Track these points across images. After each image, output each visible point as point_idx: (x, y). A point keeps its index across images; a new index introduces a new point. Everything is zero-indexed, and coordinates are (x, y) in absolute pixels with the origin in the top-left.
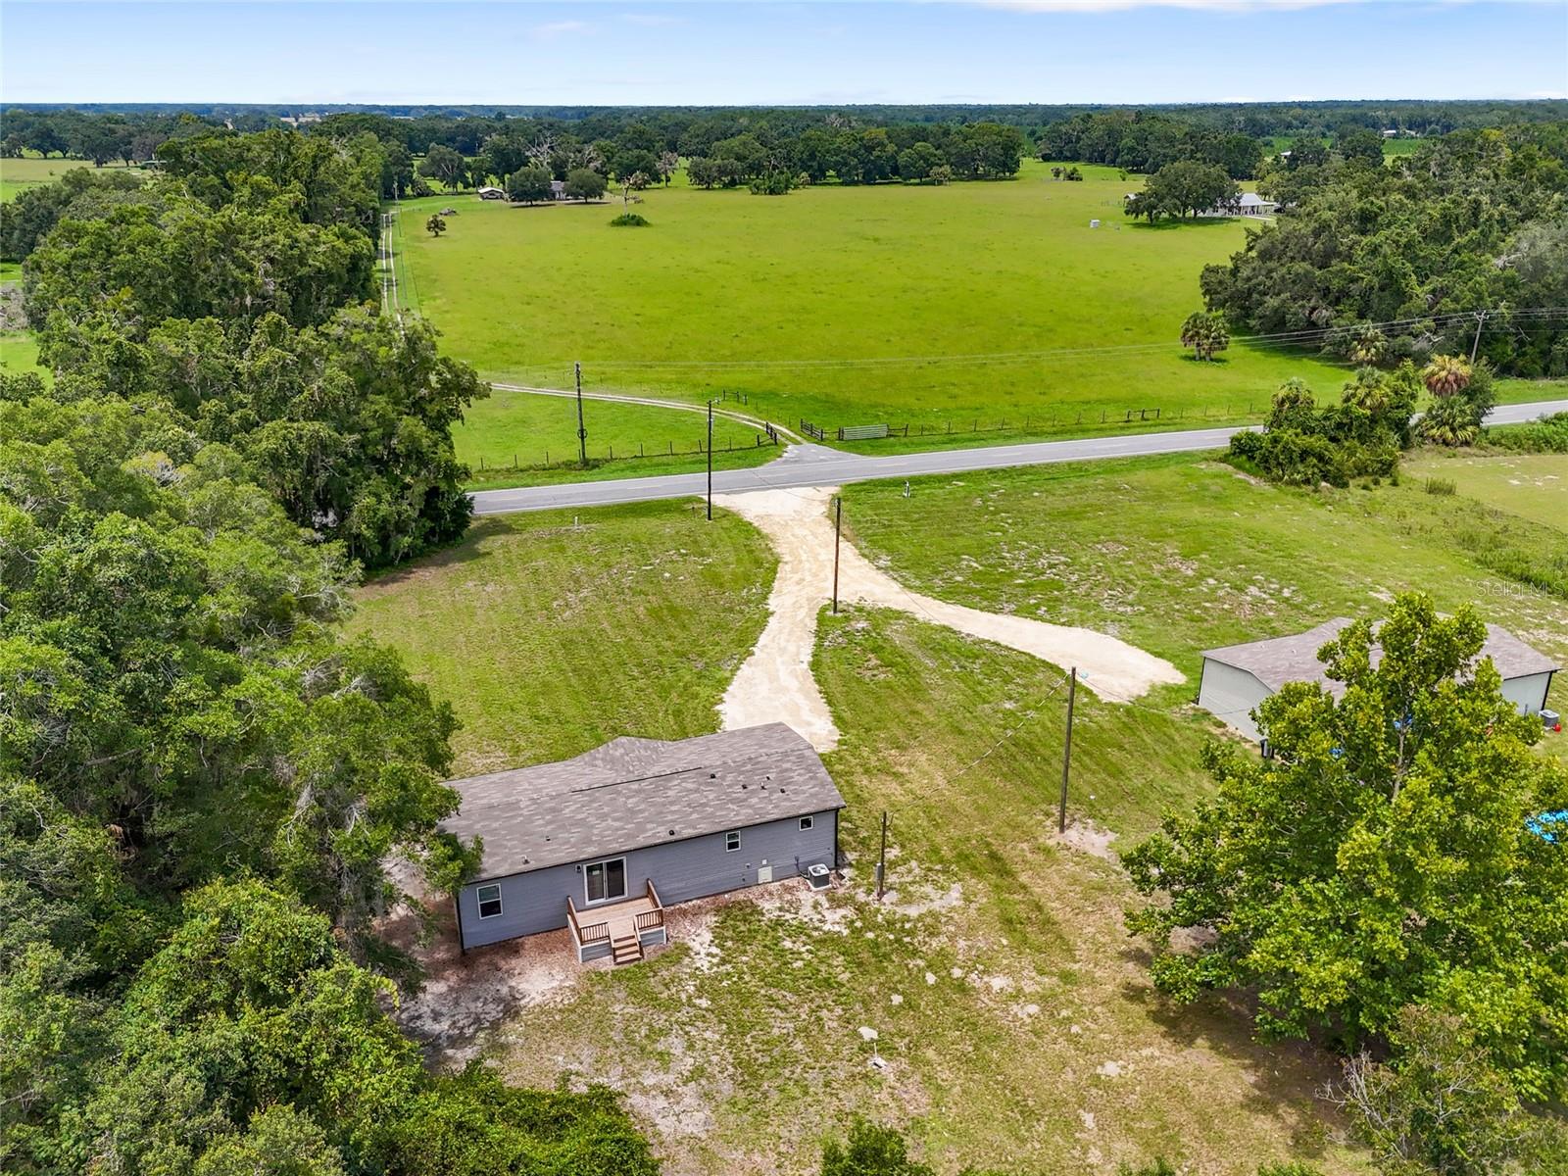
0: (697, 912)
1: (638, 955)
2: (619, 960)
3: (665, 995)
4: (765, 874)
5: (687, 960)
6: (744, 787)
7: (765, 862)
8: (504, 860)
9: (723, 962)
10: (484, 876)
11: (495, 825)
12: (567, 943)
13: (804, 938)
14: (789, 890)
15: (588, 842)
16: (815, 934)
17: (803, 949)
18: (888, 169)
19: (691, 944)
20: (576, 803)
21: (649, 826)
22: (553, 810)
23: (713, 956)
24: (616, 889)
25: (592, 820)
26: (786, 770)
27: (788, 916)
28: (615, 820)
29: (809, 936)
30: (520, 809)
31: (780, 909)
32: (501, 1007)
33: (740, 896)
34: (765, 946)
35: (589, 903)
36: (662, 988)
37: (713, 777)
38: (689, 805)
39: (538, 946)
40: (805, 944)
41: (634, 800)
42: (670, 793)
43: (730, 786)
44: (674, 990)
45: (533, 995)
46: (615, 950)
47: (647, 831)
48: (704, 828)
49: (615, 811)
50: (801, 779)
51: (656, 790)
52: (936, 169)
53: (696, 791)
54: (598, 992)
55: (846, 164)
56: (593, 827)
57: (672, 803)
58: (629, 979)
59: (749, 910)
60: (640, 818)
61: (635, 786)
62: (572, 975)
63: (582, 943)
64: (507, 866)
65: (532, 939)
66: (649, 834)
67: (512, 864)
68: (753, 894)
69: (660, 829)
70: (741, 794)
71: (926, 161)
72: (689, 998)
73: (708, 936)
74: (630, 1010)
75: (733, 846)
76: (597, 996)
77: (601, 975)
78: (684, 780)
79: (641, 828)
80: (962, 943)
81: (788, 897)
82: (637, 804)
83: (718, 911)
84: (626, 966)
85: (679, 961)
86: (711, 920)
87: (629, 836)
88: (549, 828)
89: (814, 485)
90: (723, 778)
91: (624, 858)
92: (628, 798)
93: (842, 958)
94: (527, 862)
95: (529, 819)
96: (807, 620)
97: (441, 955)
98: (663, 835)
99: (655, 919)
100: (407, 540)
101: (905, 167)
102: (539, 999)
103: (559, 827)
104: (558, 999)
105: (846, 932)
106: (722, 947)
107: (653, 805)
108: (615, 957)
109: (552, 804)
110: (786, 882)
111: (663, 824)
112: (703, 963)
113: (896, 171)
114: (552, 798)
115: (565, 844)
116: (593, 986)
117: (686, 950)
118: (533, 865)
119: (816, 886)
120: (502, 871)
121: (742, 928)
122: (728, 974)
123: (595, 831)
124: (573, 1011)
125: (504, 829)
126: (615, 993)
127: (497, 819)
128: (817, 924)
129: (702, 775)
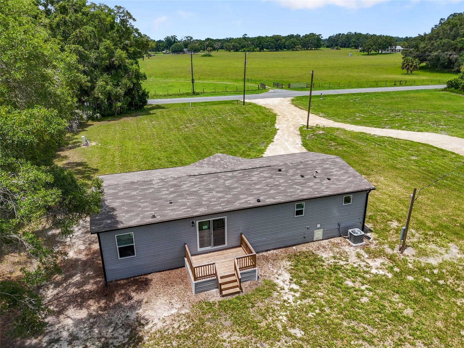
0: (276, 259)
1: (238, 289)
2: (224, 293)
3: (263, 324)
4: (318, 234)
5: (275, 294)
6: (302, 176)
7: (319, 226)
8: (138, 215)
9: (304, 296)
10: (120, 226)
11: (135, 193)
12: (184, 279)
13: (359, 279)
14: (337, 245)
15: (199, 204)
17: (363, 288)
18: (283, 47)
19: (276, 281)
20: (191, 182)
21: (242, 196)
22: (175, 186)
23: (295, 291)
24: (219, 240)
25: (202, 192)
26: (327, 168)
27: (342, 263)
28: (218, 192)
29: (364, 278)
30: (152, 184)
31: (334, 258)
32: (128, 333)
33: (303, 248)
34: (333, 284)
35: (200, 250)
36: (260, 318)
37: (280, 170)
38: (267, 185)
39: (162, 280)
40: (363, 284)
41: (230, 181)
42: (253, 178)
43: (292, 176)
44: (270, 320)
45: (156, 321)
46: (221, 284)
47: (240, 199)
48: (280, 199)
49: (218, 187)
50: (339, 173)
51: (244, 176)
52: (297, 46)
53: (270, 178)
54: (208, 320)
55: (270, 45)
56: (203, 196)
57: (255, 184)
58: (233, 309)
59: (311, 258)
60: (235, 192)
61: (230, 174)
62: (187, 305)
63: (196, 279)
64: (139, 219)
65: (158, 275)
66: (243, 201)
67: (143, 218)
68: (311, 247)
69: (249, 198)
70: (302, 180)
71: (294, 44)
72: (284, 327)
73: (287, 276)
74: (236, 337)
75: (299, 213)
76: (208, 324)
77: (211, 305)
78: (262, 172)
79: (236, 198)
81: (337, 250)
82: (232, 184)
83: (290, 258)
84: (229, 298)
85: (269, 295)
86: (287, 264)
87: (228, 202)
88: (172, 196)
89: (284, 97)
90: (287, 171)
91: (226, 217)
92: (226, 180)
93: (397, 296)
94: (154, 216)
95: (158, 190)
96: (295, 131)
97: (89, 287)
98: (252, 202)
99: (249, 263)
100: (119, 104)
101: (288, 46)
102: (160, 325)
103: (178, 196)
104: (176, 326)
105: (390, 276)
106: (300, 284)
107: (243, 184)
108: (221, 291)
109: (175, 182)
110: (332, 240)
111: (252, 195)
112: (289, 297)
113: (285, 48)
114: (175, 179)
115: (182, 206)
116: (204, 314)
117: (274, 286)
118: (158, 219)
119: (354, 243)
120: (133, 223)
121: (311, 271)
122: (311, 307)
123: (205, 199)
124: (187, 338)
125: (139, 196)
126: (223, 321)
127: (136, 190)
129: (273, 169)
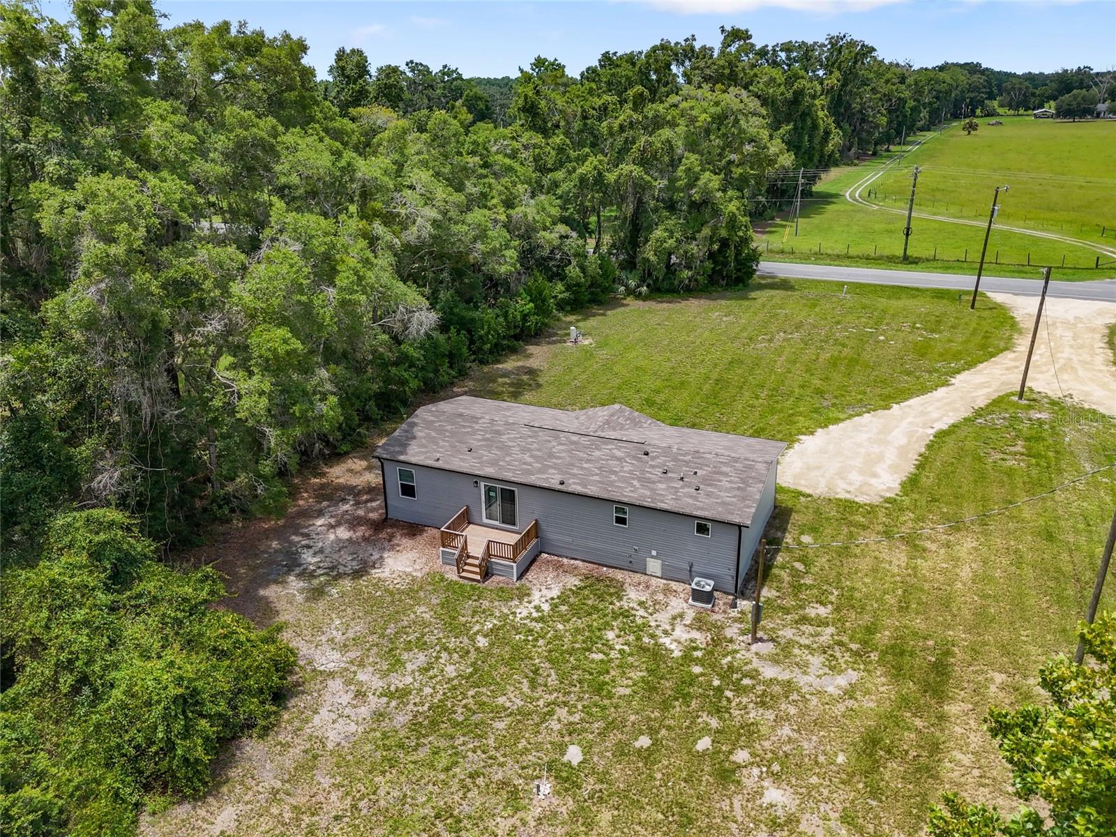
1: (478, 577)
3: (464, 619)
4: (654, 566)
5: (515, 602)
6: (665, 472)
7: (654, 553)
10: (402, 457)
13: (632, 638)
14: (668, 591)
15: (494, 464)
16: (646, 640)
17: (619, 647)
19: (534, 592)
21: (550, 471)
22: (497, 432)
23: (539, 611)
24: (508, 518)
25: (515, 449)
27: (641, 613)
28: (532, 456)
29: (639, 639)
30: (477, 422)
31: (641, 603)
33: (619, 576)
37: (647, 454)
38: (601, 468)
40: (625, 644)
41: (562, 448)
42: (597, 453)
43: (654, 467)
44: (475, 619)
45: (387, 568)
47: (543, 473)
49: (539, 450)
51: (590, 447)
53: (619, 459)
54: (425, 591)
56: (510, 454)
57: (589, 461)
58: (455, 593)
60: (551, 462)
61: (575, 438)
62: (425, 570)
63: (443, 545)
64: (422, 458)
66: (544, 477)
67: (427, 457)
68: (631, 579)
69: (557, 476)
70: (656, 476)
72: (478, 632)
73: (554, 593)
75: (621, 521)
76: (421, 593)
77: (442, 580)
78: (619, 448)
79: (543, 470)
80: (786, 731)
81: (660, 597)
82: (562, 451)
83: (586, 577)
85: (508, 600)
86: (574, 582)
88: (480, 443)
90: (654, 458)
91: (516, 490)
92: (560, 444)
94: (438, 460)
95: (474, 432)
98: (553, 481)
100: (686, 274)
102: (386, 574)
103: (487, 445)
104: (396, 581)
105: (677, 654)
106: (555, 607)
107: (574, 457)
111: (563, 473)
112: (524, 612)
115: (477, 458)
116: (429, 584)
117: (526, 595)
118: (440, 464)
120: (415, 459)
121: (590, 602)
122: (531, 631)
123: (508, 459)
125: (451, 432)
128: (659, 633)
